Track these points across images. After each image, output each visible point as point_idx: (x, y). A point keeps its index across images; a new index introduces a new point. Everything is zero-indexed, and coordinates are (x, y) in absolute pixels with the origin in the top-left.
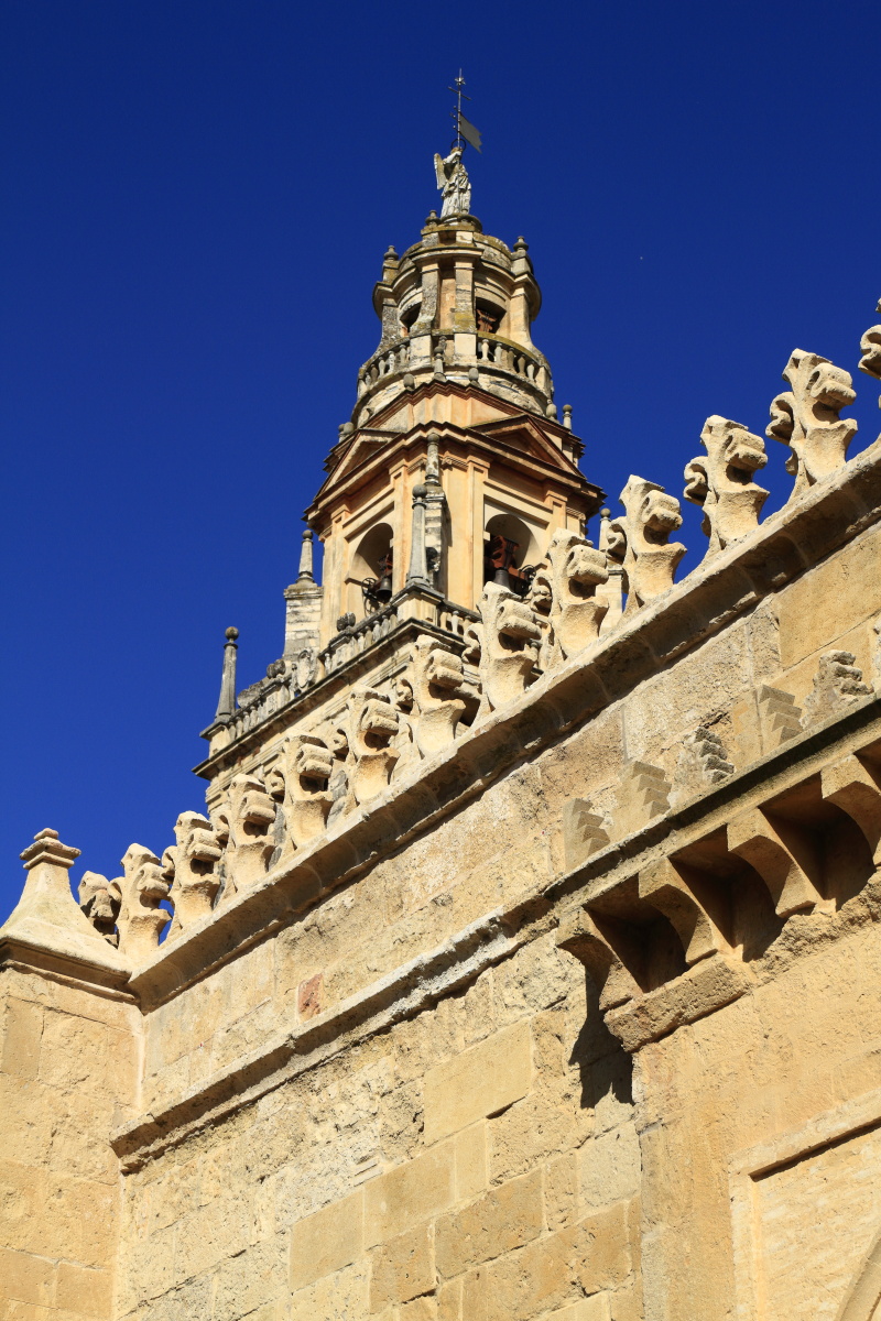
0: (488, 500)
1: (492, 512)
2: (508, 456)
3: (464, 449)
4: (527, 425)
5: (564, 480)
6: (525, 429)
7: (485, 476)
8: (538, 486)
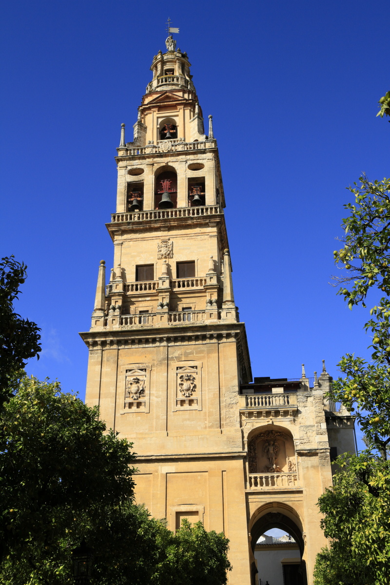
0: (158, 118)
1: (160, 120)
2: (161, 104)
3: (149, 109)
4: (167, 94)
5: (180, 102)
6: (167, 95)
7: (157, 112)
8: (174, 107)
